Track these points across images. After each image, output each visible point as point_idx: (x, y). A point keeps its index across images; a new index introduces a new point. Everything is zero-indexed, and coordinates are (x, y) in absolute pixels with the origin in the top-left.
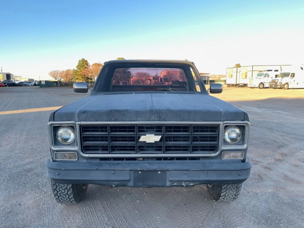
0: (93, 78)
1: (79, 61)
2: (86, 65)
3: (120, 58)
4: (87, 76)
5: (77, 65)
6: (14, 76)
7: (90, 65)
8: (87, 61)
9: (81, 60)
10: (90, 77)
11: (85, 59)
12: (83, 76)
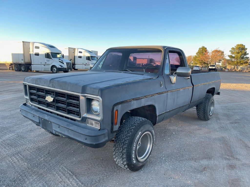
0: (209, 63)
1: (199, 49)
2: (204, 52)
3: (240, 44)
4: (204, 61)
5: (197, 52)
6: (155, 61)
7: (208, 52)
8: (206, 48)
9: (201, 47)
10: (206, 62)
11: (204, 47)
12: (201, 61)
